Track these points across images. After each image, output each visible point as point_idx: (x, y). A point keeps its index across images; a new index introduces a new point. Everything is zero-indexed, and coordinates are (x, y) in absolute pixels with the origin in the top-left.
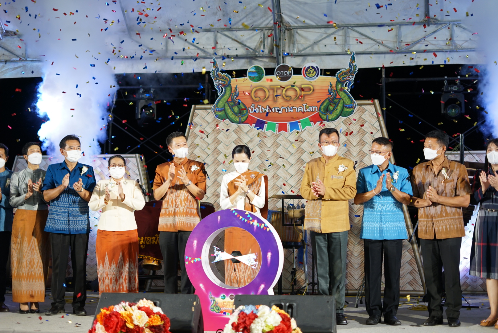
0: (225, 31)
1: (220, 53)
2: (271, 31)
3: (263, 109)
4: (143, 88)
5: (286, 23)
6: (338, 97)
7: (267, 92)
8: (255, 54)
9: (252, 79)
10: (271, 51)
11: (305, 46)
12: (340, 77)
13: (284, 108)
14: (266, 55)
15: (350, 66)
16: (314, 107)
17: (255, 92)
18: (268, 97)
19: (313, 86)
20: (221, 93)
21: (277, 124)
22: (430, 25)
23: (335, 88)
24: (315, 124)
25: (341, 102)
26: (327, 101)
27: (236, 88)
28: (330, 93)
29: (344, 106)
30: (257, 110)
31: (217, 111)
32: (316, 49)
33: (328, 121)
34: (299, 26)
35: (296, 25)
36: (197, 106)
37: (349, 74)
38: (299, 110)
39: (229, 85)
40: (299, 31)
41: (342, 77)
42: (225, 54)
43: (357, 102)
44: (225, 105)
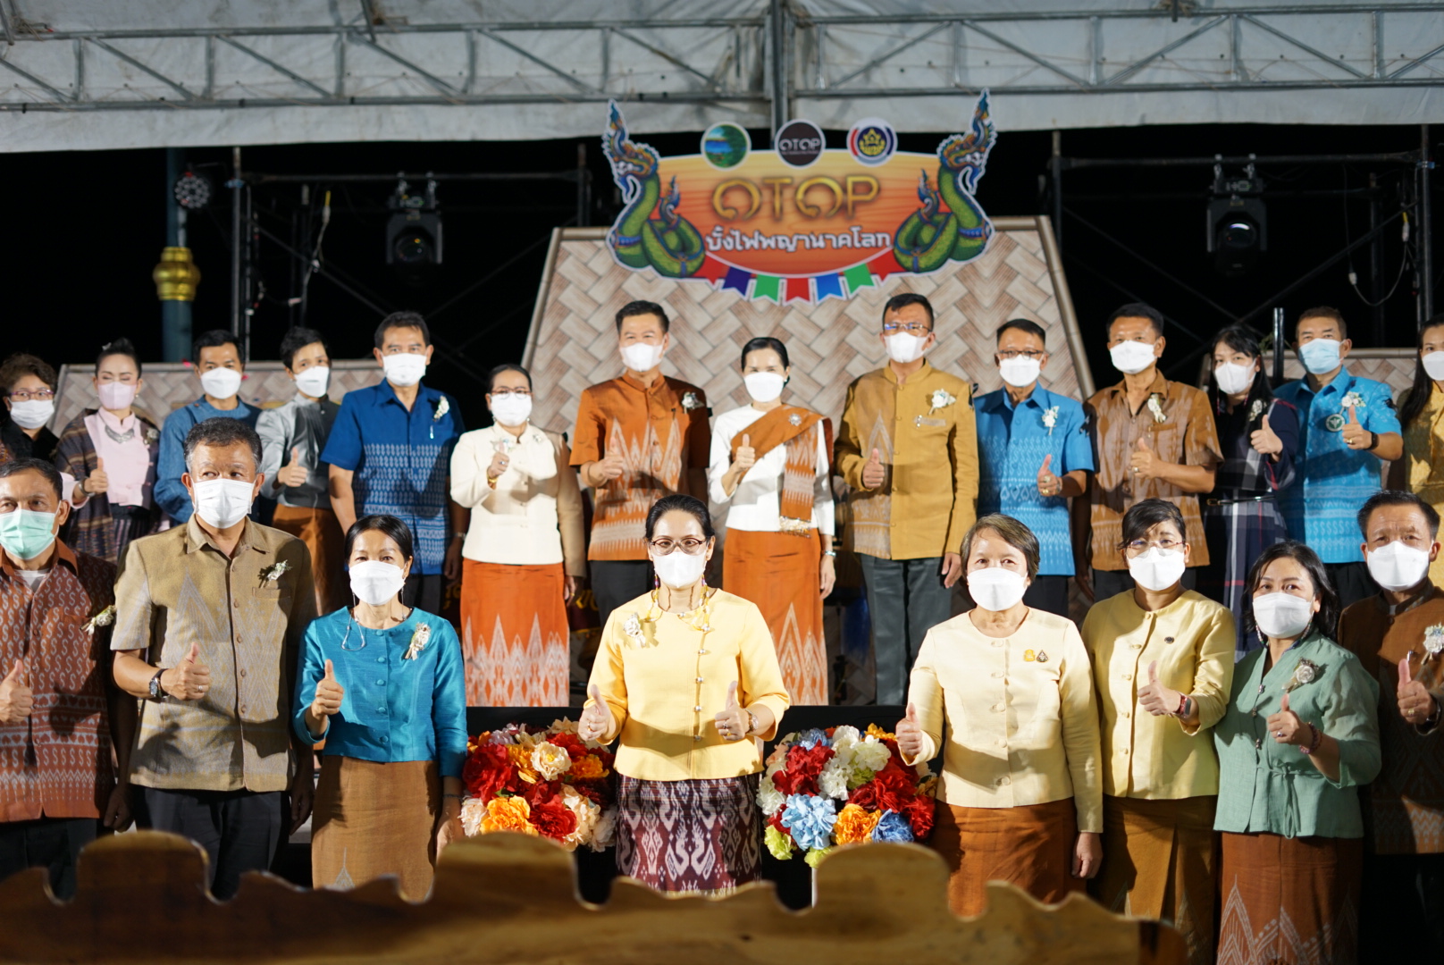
0: (632, 27)
1: (620, 87)
2: (756, 28)
3: (745, 239)
4: (409, 182)
5: (795, 7)
6: (943, 208)
7: (755, 194)
8: (713, 92)
9: (716, 159)
10: (758, 82)
11: (847, 70)
12: (950, 153)
13: (801, 237)
14: (744, 95)
15: (975, 127)
16: (880, 236)
17: (724, 194)
18: (758, 209)
19: (877, 180)
20: (633, 196)
21: (781, 281)
22: (1180, 19)
23: (935, 186)
24: (883, 278)
25: (953, 222)
26: (915, 220)
27: (672, 184)
28: (922, 199)
29: (960, 233)
30: (729, 243)
31: (620, 244)
32: (880, 80)
33: (918, 270)
34: (832, 17)
35: (824, 14)
36: (568, 232)
37: (973, 148)
38: (841, 243)
39: (653, 175)
40: (833, 30)
41: (953, 157)
42: (632, 90)
43: (993, 223)
44: (641, 231)
